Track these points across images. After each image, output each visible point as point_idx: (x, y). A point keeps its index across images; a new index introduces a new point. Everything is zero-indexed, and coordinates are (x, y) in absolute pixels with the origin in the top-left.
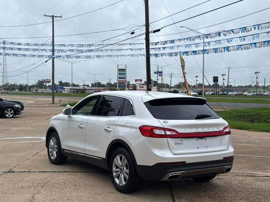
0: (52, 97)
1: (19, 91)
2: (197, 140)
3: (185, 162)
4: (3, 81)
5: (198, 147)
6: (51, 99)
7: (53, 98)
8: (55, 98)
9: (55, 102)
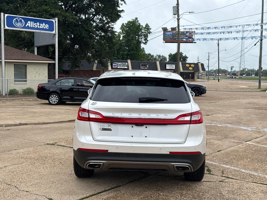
0: (258, 81)
1: (255, 76)
2: (132, 127)
3: (108, 150)
4: (240, 67)
5: (132, 135)
6: (258, 84)
7: (260, 83)
8: (261, 84)
9: (261, 87)
